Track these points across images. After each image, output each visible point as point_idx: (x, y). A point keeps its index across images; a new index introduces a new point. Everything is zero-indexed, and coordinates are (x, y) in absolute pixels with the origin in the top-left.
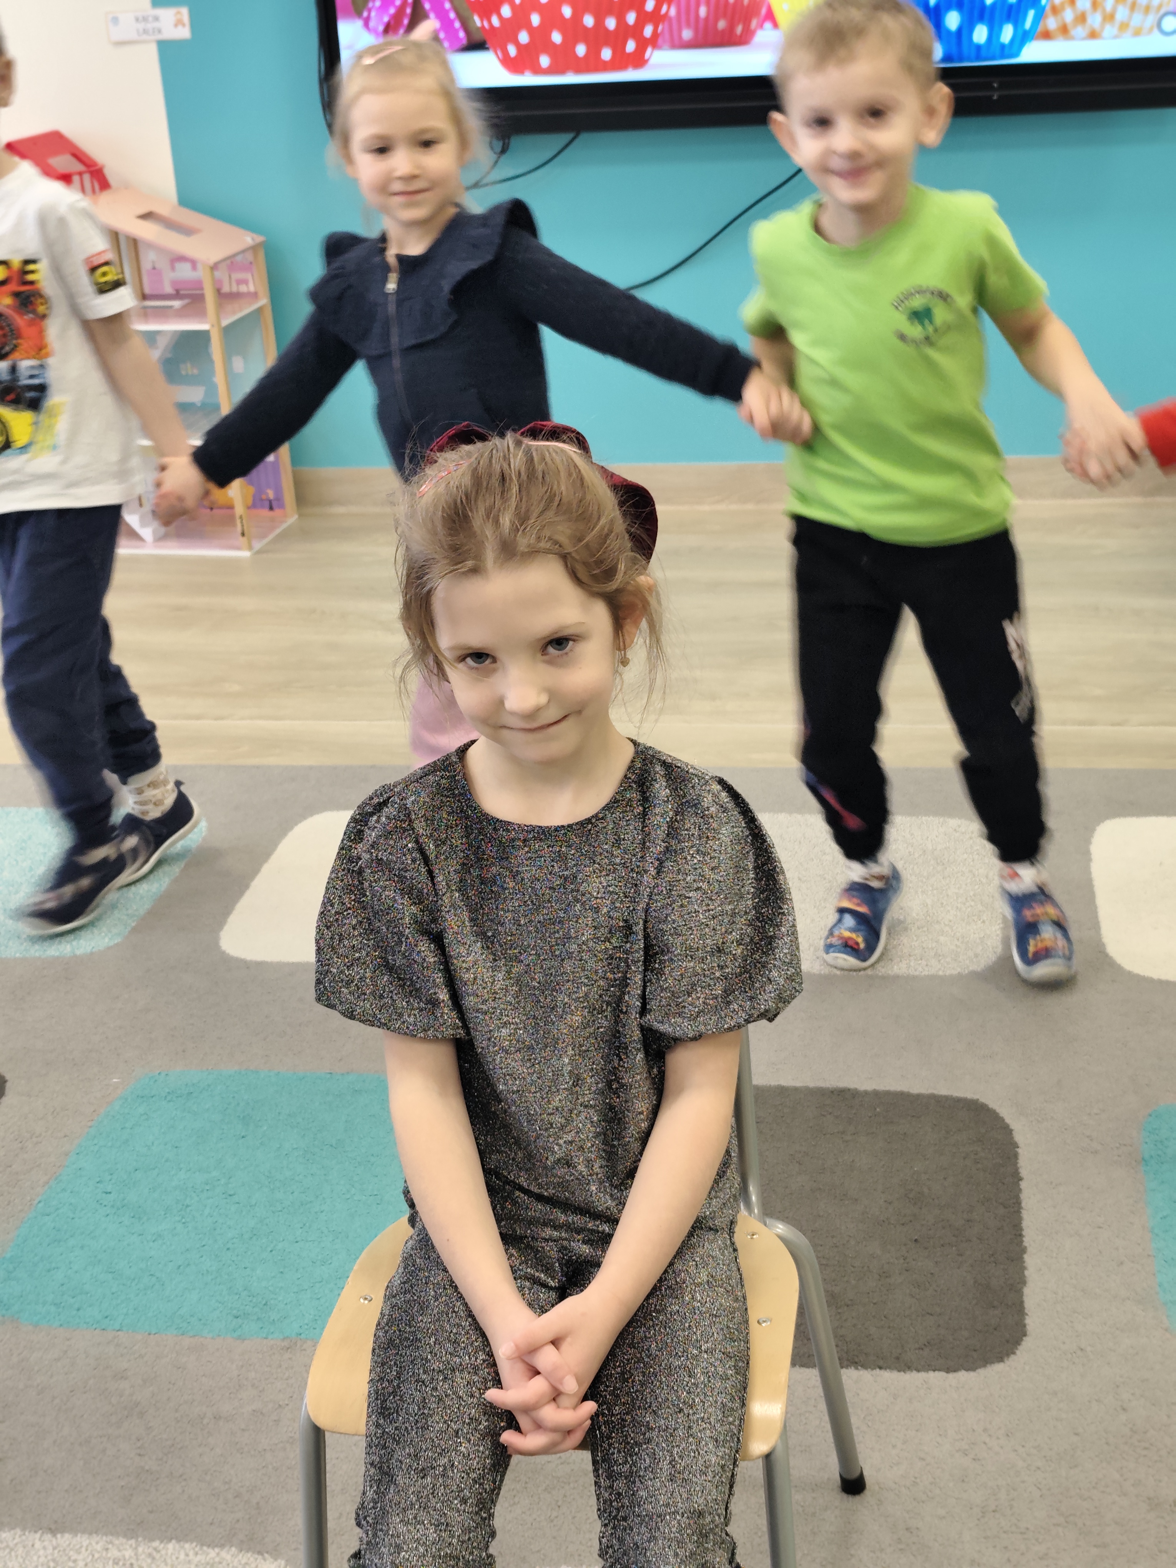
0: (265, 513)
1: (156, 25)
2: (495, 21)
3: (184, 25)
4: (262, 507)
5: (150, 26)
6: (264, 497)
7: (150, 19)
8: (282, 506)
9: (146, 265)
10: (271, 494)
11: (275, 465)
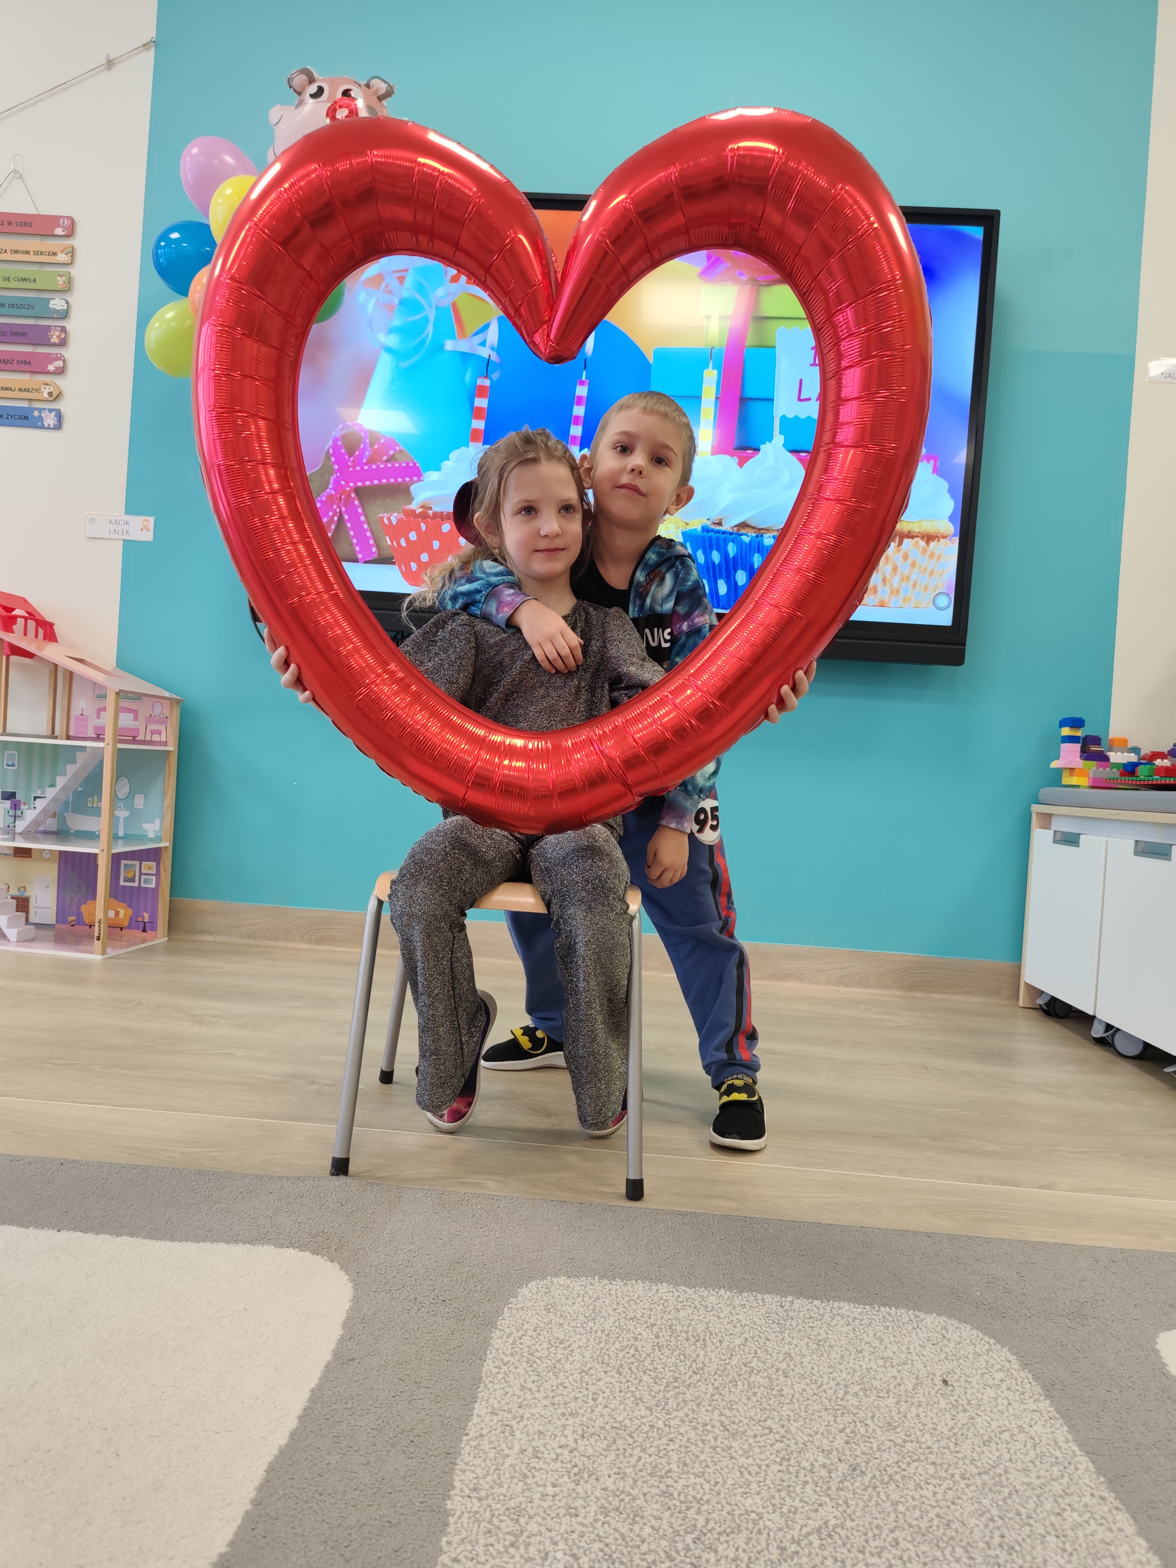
0: (139, 934)
1: (126, 528)
2: (403, 543)
3: (148, 530)
4: (137, 929)
5: (120, 528)
6: (140, 919)
7: (122, 522)
8: (154, 928)
9: (75, 712)
10: (146, 917)
11: (155, 891)
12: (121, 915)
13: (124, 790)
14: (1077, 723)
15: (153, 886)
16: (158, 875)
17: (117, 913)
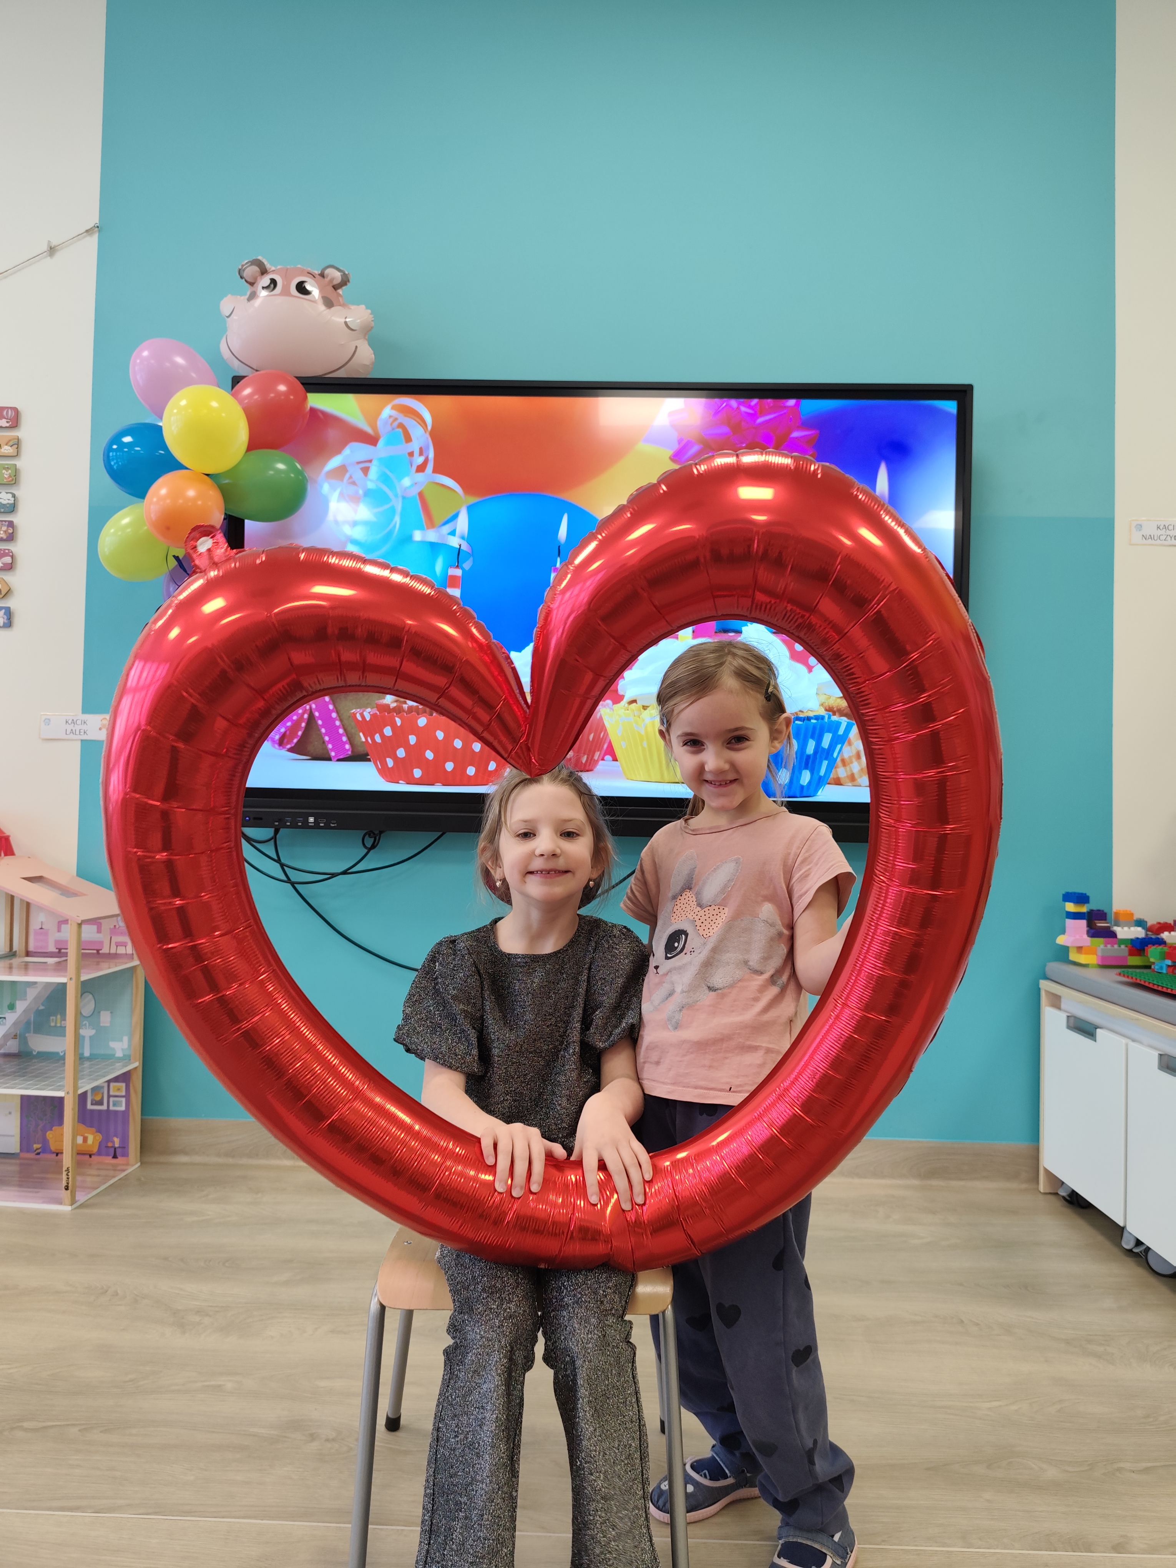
0: (109, 1160)
1: (84, 727)
2: (378, 738)
3: (102, 728)
4: (107, 1155)
5: (77, 728)
6: (110, 1144)
7: (79, 722)
8: (125, 1154)
9: (34, 925)
10: (117, 1142)
11: (125, 1114)
12: (90, 1140)
13: (89, 1007)
14: (1081, 899)
15: (123, 1108)
16: (127, 1096)
17: (85, 1140)
